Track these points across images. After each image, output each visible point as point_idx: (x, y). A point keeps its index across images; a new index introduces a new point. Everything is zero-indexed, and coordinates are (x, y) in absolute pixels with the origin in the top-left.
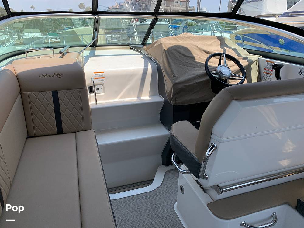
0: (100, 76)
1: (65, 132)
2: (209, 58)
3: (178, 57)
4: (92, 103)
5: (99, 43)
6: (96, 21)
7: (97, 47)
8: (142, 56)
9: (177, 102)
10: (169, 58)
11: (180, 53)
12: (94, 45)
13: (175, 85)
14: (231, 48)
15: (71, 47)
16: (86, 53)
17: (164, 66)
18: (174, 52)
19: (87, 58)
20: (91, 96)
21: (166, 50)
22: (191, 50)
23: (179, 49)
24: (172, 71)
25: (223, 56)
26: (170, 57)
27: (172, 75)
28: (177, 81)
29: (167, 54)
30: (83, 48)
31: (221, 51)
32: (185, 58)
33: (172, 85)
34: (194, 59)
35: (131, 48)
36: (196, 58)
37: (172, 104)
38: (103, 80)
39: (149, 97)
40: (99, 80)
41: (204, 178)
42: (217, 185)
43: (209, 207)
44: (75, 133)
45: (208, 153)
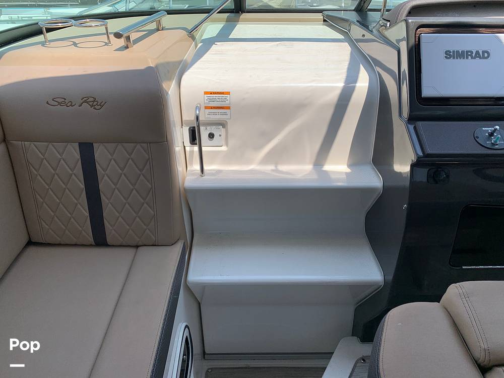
0: (219, 103)
1: (114, 243)
38: (225, 114)
39: (349, 166)
40: (215, 114)
44: (137, 247)
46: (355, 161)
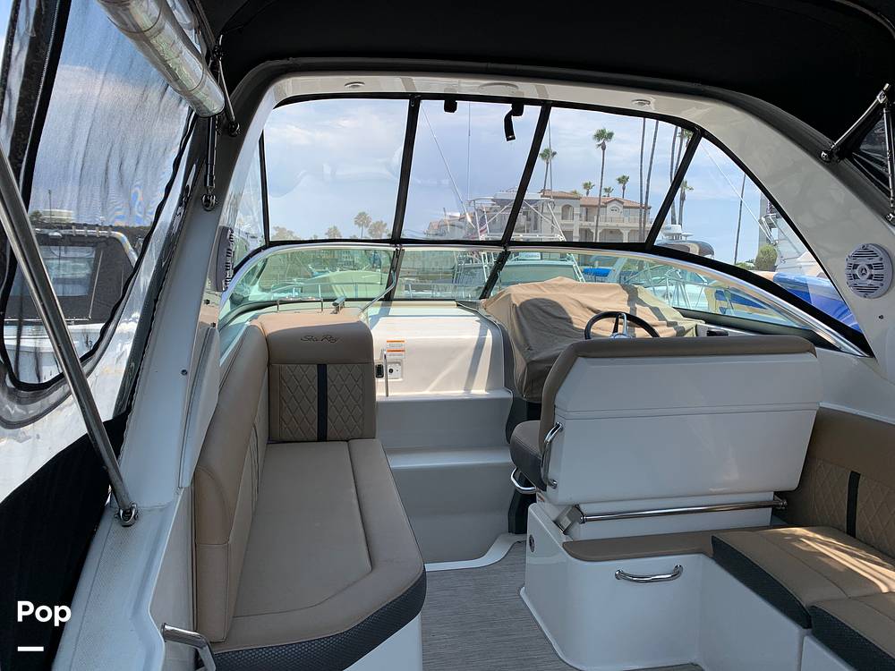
0: (397, 348)
1: (331, 439)
2: (594, 320)
3: (540, 318)
4: (380, 394)
5: (397, 294)
6: (398, 255)
7: (394, 302)
8: (478, 318)
9: (535, 396)
10: (521, 316)
11: (544, 312)
12: (388, 298)
13: (530, 364)
14: (648, 306)
15: (347, 300)
16: (374, 310)
17: (514, 333)
18: (531, 308)
19: (376, 318)
20: (380, 382)
21: (518, 305)
22: (564, 306)
23: (541, 305)
24: (526, 340)
25: (623, 318)
26: (524, 316)
27: (527, 347)
28: (535, 358)
29: (520, 313)
30: (368, 303)
31: (625, 308)
32: (552, 320)
33: (525, 364)
34: (571, 322)
35: (458, 305)
36: (574, 321)
37: (525, 400)
38: (401, 355)
39: (487, 391)
40: (394, 355)
41: (551, 485)
42: (577, 507)
43: (565, 545)
44: (347, 441)
45: (549, 438)
46: (491, 385)
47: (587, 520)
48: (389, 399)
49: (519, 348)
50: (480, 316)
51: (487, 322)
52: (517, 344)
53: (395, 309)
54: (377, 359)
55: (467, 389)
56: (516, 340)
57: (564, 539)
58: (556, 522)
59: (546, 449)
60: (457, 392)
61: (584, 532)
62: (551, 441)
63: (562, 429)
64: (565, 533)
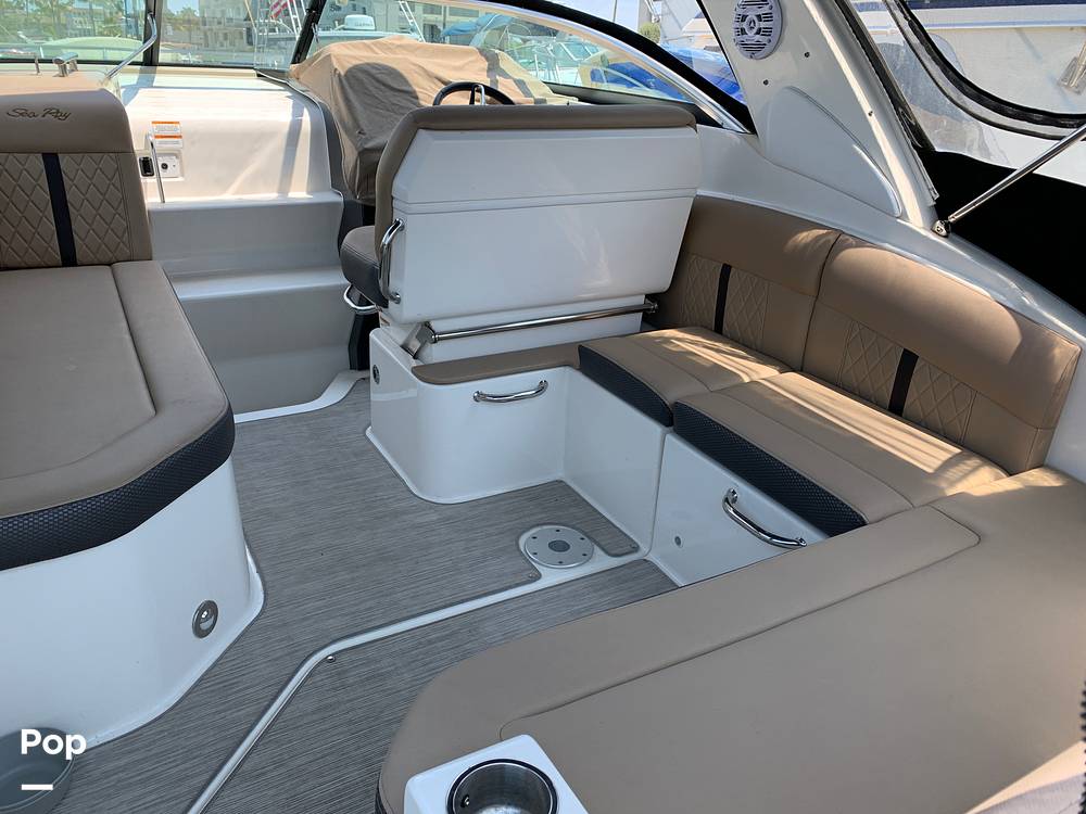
0: (169, 132)
1: (85, 261)
2: (445, 93)
3: (371, 88)
4: (151, 200)
5: (162, 56)
7: (159, 68)
8: (289, 94)
10: (349, 91)
11: (378, 81)
12: (149, 62)
13: (363, 153)
14: (510, 77)
15: (80, 62)
16: (128, 78)
17: (339, 111)
18: (361, 76)
19: (132, 90)
20: (148, 184)
21: (342, 73)
22: (406, 75)
23: (374, 71)
24: (355, 120)
25: (479, 91)
26: (351, 88)
27: (358, 131)
28: (369, 145)
29: (347, 87)
30: (113, 67)
31: (483, 79)
32: (389, 93)
33: (356, 153)
34: (417, 98)
35: (259, 76)
36: (420, 95)
37: (359, 202)
38: (177, 143)
39: (308, 193)
40: (166, 143)
41: (393, 299)
42: (427, 325)
43: (415, 370)
44: (109, 265)
45: (386, 239)
47: (440, 339)
48: (166, 207)
49: (347, 131)
50: (292, 90)
51: (302, 98)
52: (344, 127)
53: (162, 78)
54: (139, 148)
55: (283, 190)
56: (342, 121)
57: (414, 363)
58: (405, 347)
59: (385, 254)
60: (267, 196)
61: (437, 353)
62: (389, 244)
63: (403, 227)
64: (415, 357)
